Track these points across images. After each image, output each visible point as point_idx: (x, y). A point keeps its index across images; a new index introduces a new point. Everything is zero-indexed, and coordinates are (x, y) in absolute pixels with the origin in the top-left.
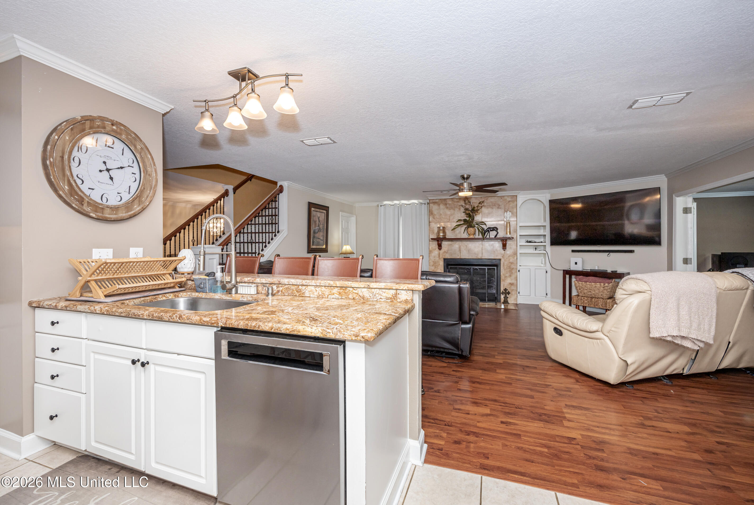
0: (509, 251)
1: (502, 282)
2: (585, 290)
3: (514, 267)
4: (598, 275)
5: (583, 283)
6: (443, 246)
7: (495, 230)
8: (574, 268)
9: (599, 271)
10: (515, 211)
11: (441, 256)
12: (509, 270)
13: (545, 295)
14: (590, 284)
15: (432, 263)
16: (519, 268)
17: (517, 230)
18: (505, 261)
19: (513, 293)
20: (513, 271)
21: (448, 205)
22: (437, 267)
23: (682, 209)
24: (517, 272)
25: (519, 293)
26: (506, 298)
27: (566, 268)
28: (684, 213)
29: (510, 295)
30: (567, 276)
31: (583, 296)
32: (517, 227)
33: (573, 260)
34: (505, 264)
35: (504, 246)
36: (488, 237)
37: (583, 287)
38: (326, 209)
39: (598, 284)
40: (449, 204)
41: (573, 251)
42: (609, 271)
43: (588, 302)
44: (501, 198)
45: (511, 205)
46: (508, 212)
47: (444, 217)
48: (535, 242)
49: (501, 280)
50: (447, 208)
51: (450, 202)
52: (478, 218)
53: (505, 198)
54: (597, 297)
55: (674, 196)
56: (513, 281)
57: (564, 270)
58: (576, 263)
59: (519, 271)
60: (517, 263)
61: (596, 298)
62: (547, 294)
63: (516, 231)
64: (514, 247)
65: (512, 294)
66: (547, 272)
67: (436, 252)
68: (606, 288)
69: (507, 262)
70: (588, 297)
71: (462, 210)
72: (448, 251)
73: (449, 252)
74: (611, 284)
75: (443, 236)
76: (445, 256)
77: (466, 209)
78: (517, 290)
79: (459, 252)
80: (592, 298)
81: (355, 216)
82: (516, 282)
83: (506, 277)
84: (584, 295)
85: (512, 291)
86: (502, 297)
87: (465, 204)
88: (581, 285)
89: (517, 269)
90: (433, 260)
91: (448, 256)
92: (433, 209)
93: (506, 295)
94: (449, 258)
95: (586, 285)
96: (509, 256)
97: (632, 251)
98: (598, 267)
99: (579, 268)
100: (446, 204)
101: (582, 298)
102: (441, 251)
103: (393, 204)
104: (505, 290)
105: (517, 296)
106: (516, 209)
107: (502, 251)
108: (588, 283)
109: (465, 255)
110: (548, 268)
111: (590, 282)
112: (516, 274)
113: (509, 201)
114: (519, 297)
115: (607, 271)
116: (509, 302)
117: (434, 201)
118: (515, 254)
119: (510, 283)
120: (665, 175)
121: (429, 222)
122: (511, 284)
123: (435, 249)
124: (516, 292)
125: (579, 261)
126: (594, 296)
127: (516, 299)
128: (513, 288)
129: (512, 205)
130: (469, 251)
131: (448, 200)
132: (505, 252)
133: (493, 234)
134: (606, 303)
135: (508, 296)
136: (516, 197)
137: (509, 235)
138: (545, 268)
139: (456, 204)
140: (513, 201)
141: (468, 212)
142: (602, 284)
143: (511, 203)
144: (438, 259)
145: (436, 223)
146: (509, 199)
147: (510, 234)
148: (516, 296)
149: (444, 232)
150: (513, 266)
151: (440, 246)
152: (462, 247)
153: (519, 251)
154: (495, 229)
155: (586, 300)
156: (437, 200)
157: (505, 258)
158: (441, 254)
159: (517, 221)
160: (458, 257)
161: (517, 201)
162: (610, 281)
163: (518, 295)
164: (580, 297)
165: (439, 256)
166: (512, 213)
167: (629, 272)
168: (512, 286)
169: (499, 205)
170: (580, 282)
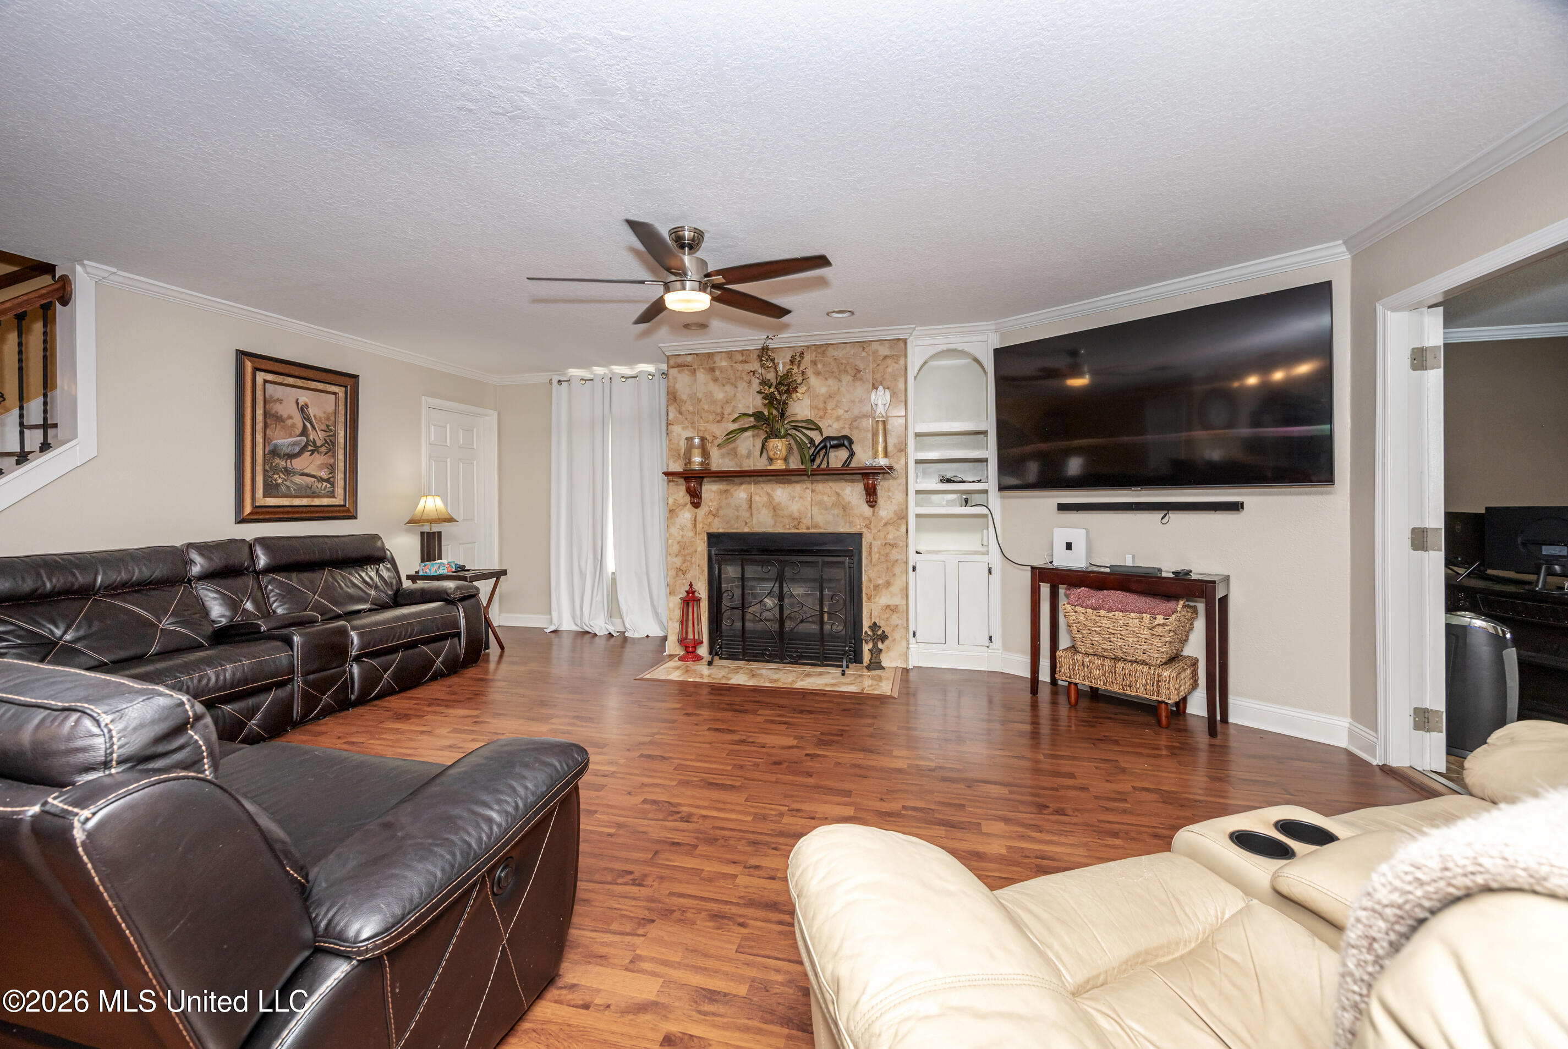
0: (886, 509)
1: (864, 604)
2: (1094, 634)
3: (899, 557)
4: (1134, 587)
5: (1089, 610)
6: (705, 495)
7: (843, 445)
8: (1063, 560)
9: (1134, 570)
10: (901, 386)
11: (699, 526)
12: (885, 566)
13: (986, 642)
14: (1111, 615)
15: (676, 548)
16: (913, 559)
17: (906, 445)
18: (874, 539)
19: (897, 635)
20: (897, 570)
21: (717, 373)
22: (688, 558)
23: (1407, 354)
24: (907, 573)
25: (914, 635)
26: (876, 652)
27: (1040, 562)
28: (1414, 367)
29: (887, 642)
30: (1045, 589)
31: (1087, 654)
32: (906, 436)
33: (1060, 536)
34: (875, 549)
35: (871, 495)
36: (824, 466)
37: (1088, 623)
38: (349, 382)
39: (1133, 615)
40: (722, 370)
41: (1062, 507)
42: (1168, 568)
43: (1104, 675)
44: (864, 348)
45: (889, 370)
46: (881, 388)
47: (706, 407)
48: (963, 482)
49: (864, 597)
50: (716, 380)
51: (724, 364)
52: (801, 408)
53: (875, 346)
54: (1129, 658)
55: (1379, 308)
56: (897, 600)
57: (1033, 568)
58: (1069, 546)
59: (914, 569)
60: (907, 546)
61: (1126, 661)
62: (990, 638)
63: (903, 449)
64: (899, 496)
65: (894, 640)
66: (990, 572)
67: (686, 515)
68: (1159, 630)
69: (879, 543)
70: (1105, 657)
71: (756, 385)
72: (718, 510)
73: (721, 513)
74: (1174, 616)
75: (702, 464)
76: (710, 524)
77: (764, 383)
78: (907, 628)
79: (747, 514)
80: (1116, 659)
81: (495, 414)
82: (904, 602)
83: (877, 587)
84: (1091, 651)
85: (893, 630)
86: (866, 648)
87: (762, 366)
88: (1082, 618)
89: (906, 563)
90: (679, 538)
91: (719, 527)
92: (677, 386)
93: (875, 644)
94: (721, 531)
95: (1097, 619)
96: (886, 524)
97: (1236, 507)
98: (1133, 557)
99: (1076, 561)
100: (712, 370)
101: (1087, 659)
102: (701, 512)
103: (590, 376)
104: (874, 627)
105: (908, 644)
106: (902, 380)
107: (867, 510)
108: (1103, 612)
109: (763, 523)
110: (995, 558)
111: (1110, 610)
112: (904, 578)
113: (885, 357)
114: (913, 646)
115: (1160, 570)
116: (883, 664)
117: (680, 360)
118: (902, 516)
119: (888, 607)
120: (1345, 243)
121: (668, 424)
122: (892, 609)
123: (685, 505)
124: (904, 631)
125: (1078, 537)
126: (1120, 654)
127: (906, 657)
128: (896, 619)
129: (892, 367)
130: (775, 509)
131: (717, 358)
132: (874, 512)
133: (837, 458)
134: (1159, 681)
135: (880, 645)
136: (902, 344)
137: (882, 461)
138: (985, 558)
139: (739, 367)
140: (895, 358)
141: (766, 390)
142: (1147, 617)
143: (889, 361)
144: (691, 534)
145: (684, 428)
146: (884, 351)
147: (886, 455)
148: (904, 644)
149: (705, 454)
150: (895, 554)
151: (695, 499)
152: (756, 498)
153: (913, 510)
154: (844, 442)
155: (1098, 668)
156: (689, 359)
157: (875, 531)
158: (699, 519)
159: (906, 416)
160: (746, 530)
161: (906, 356)
162: (1171, 605)
163: (912, 640)
164: (1079, 657)
165: (695, 526)
166: (894, 394)
167: (1226, 573)
168: (895, 616)
169: (859, 371)
170: (1079, 609)
